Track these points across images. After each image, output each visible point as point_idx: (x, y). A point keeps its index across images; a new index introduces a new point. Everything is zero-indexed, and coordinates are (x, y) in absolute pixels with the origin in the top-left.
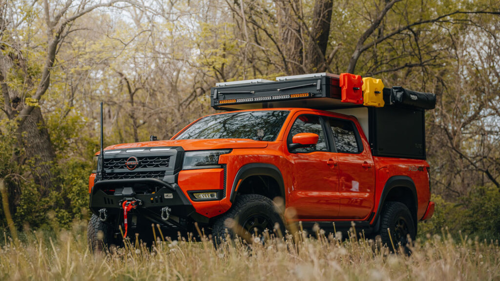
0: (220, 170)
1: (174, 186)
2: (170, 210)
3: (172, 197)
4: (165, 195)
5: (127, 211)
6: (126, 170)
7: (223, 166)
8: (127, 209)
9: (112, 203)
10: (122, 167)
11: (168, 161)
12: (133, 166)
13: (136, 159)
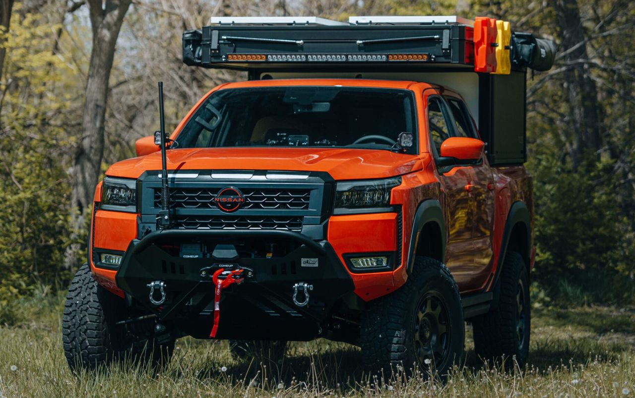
0: (392, 216)
1: (322, 244)
2: (311, 287)
3: (316, 265)
4: (303, 260)
5: (222, 289)
6: (214, 210)
7: (396, 208)
8: (222, 285)
9: (182, 272)
10: (204, 205)
11: (307, 199)
12: (234, 204)
13: (237, 191)
